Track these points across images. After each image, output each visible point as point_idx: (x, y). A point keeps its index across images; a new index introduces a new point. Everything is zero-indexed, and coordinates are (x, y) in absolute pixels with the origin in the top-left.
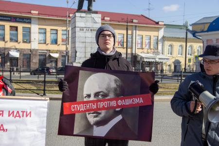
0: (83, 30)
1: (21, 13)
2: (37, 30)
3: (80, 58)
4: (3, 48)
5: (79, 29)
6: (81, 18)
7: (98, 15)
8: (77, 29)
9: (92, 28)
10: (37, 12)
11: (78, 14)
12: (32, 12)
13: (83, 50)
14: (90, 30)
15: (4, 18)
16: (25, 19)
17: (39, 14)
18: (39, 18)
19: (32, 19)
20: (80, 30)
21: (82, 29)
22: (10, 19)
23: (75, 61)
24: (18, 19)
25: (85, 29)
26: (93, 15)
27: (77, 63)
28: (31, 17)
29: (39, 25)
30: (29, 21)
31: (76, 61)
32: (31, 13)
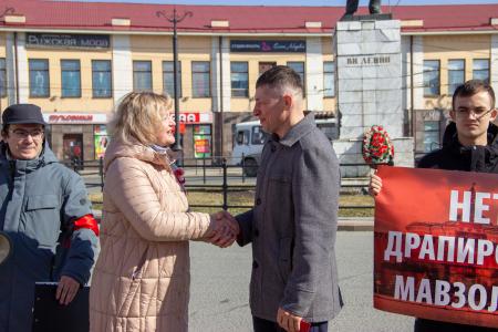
0: (355, 61)
1: (282, 29)
2: (320, 67)
3: (350, 129)
4: (245, 113)
5: (345, 59)
6: (349, 34)
7: (393, 21)
8: (342, 61)
9: (378, 56)
10: (319, 25)
11: (341, 26)
12: (308, 25)
13: (357, 110)
14: (372, 60)
15: (248, 46)
16: (293, 42)
17: (323, 28)
18: (323, 38)
19: (308, 42)
20: (349, 61)
21: (352, 60)
22: (258, 46)
23: (338, 138)
24: (276, 46)
25: (360, 59)
26: (379, 24)
27: (343, 141)
28: (305, 37)
29: (324, 54)
30: (301, 46)
31: (342, 137)
32: (304, 27)
